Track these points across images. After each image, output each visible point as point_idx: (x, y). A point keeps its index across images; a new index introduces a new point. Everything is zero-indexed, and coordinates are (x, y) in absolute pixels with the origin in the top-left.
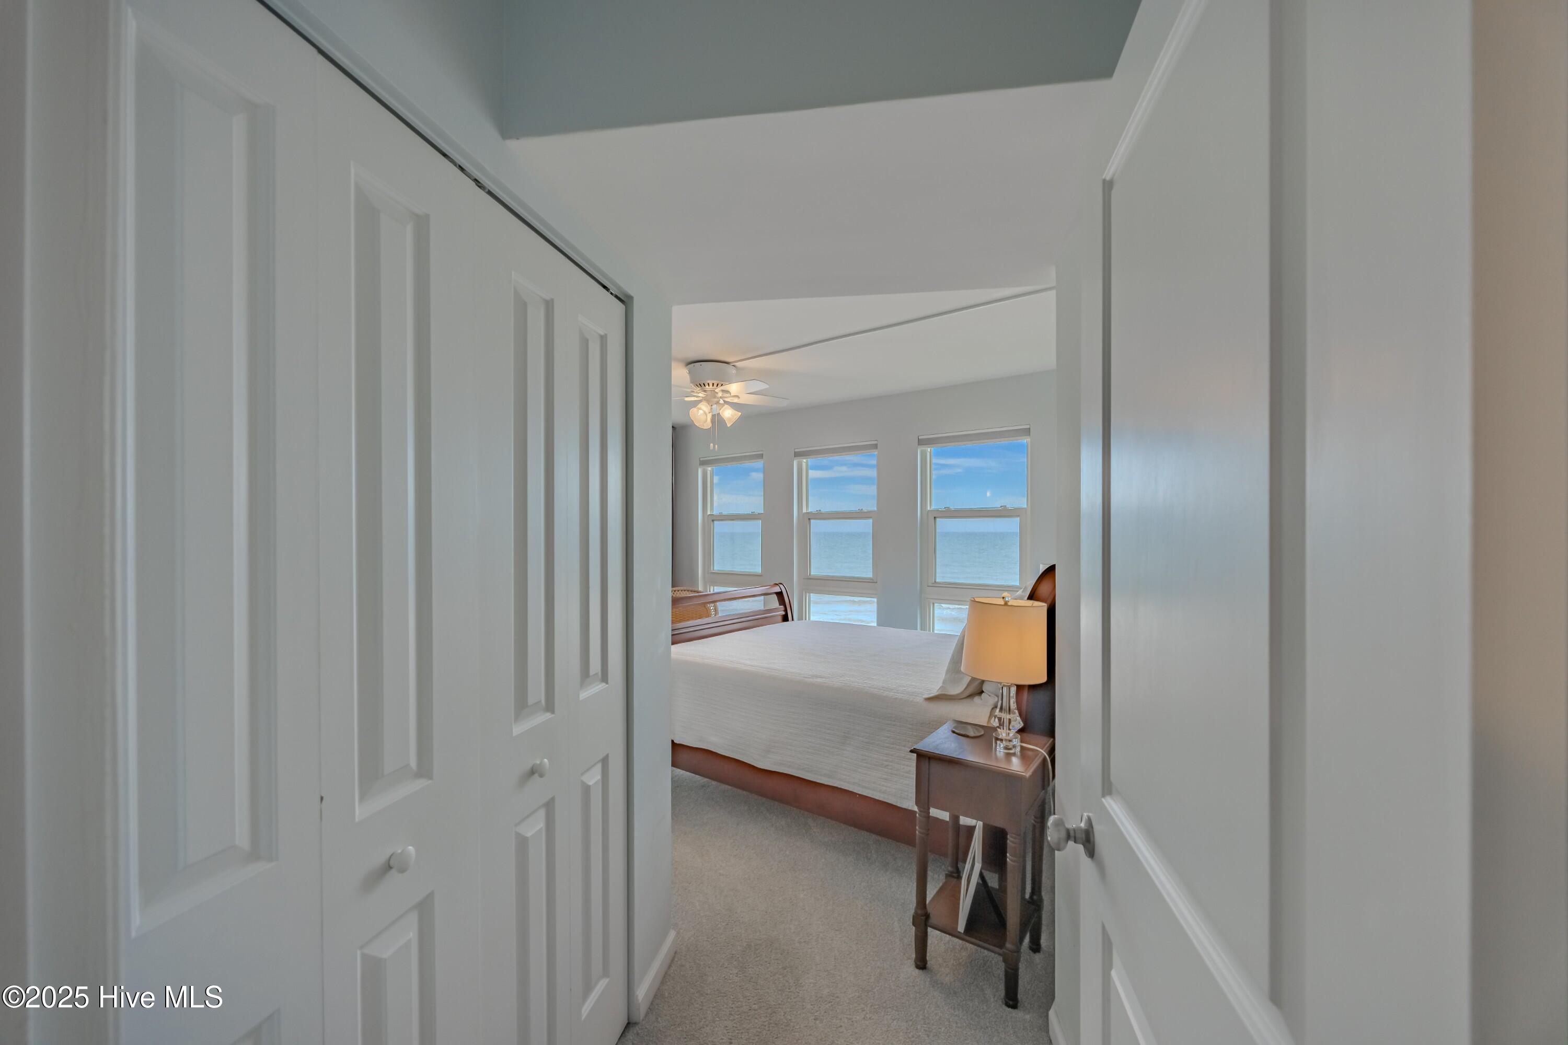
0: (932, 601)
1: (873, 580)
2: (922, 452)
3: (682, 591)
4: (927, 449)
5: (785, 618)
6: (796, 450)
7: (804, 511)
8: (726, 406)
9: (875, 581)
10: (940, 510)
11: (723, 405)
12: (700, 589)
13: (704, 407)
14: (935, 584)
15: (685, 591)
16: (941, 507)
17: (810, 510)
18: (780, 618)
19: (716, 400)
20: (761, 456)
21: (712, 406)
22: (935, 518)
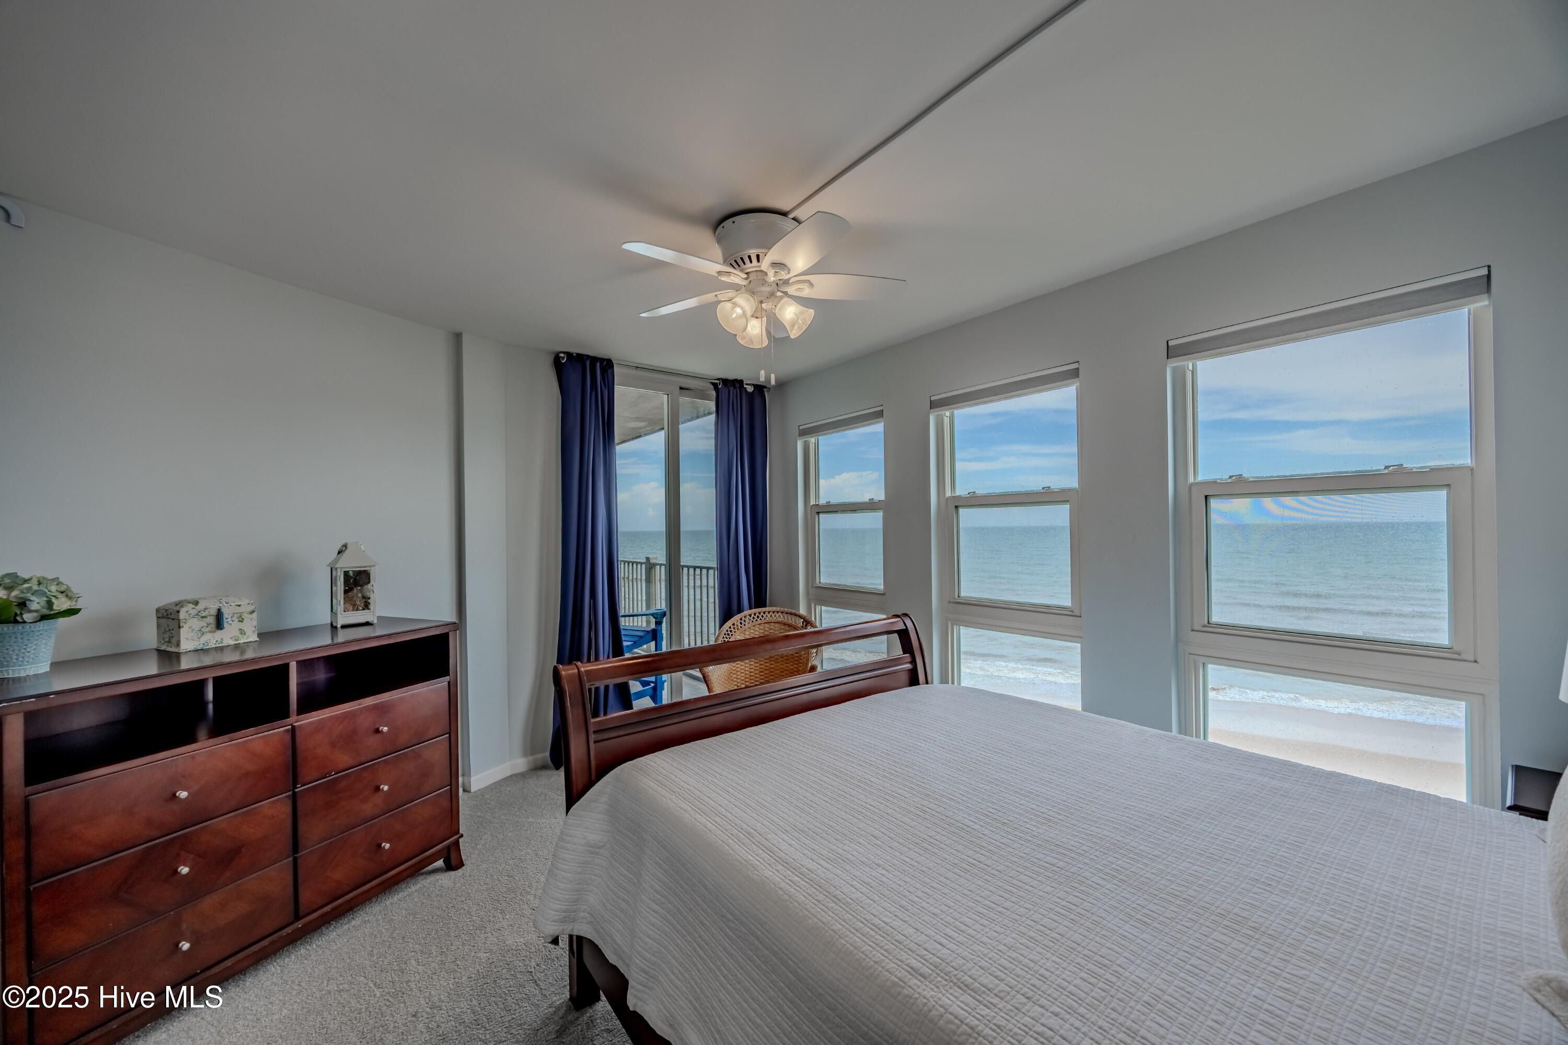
0: (1201, 660)
1: (1072, 611)
2: (1174, 370)
3: (774, 612)
4: (1185, 363)
5: (913, 681)
6: (933, 398)
7: (948, 494)
8: (786, 299)
9: (1077, 613)
10: (1218, 481)
11: (781, 298)
12: (802, 611)
13: (745, 303)
14: (1211, 628)
15: (778, 612)
16: (1222, 475)
17: (958, 493)
18: (904, 678)
19: (766, 289)
20: (880, 414)
21: (761, 302)
22: (1206, 497)
